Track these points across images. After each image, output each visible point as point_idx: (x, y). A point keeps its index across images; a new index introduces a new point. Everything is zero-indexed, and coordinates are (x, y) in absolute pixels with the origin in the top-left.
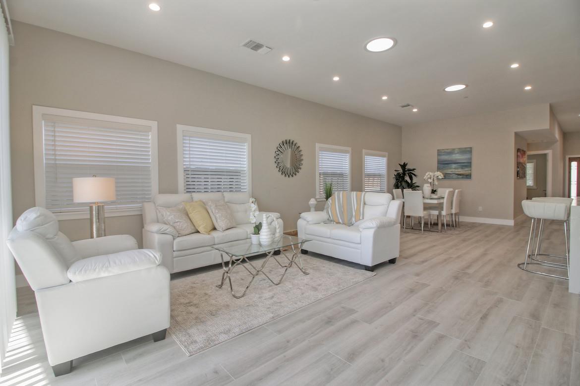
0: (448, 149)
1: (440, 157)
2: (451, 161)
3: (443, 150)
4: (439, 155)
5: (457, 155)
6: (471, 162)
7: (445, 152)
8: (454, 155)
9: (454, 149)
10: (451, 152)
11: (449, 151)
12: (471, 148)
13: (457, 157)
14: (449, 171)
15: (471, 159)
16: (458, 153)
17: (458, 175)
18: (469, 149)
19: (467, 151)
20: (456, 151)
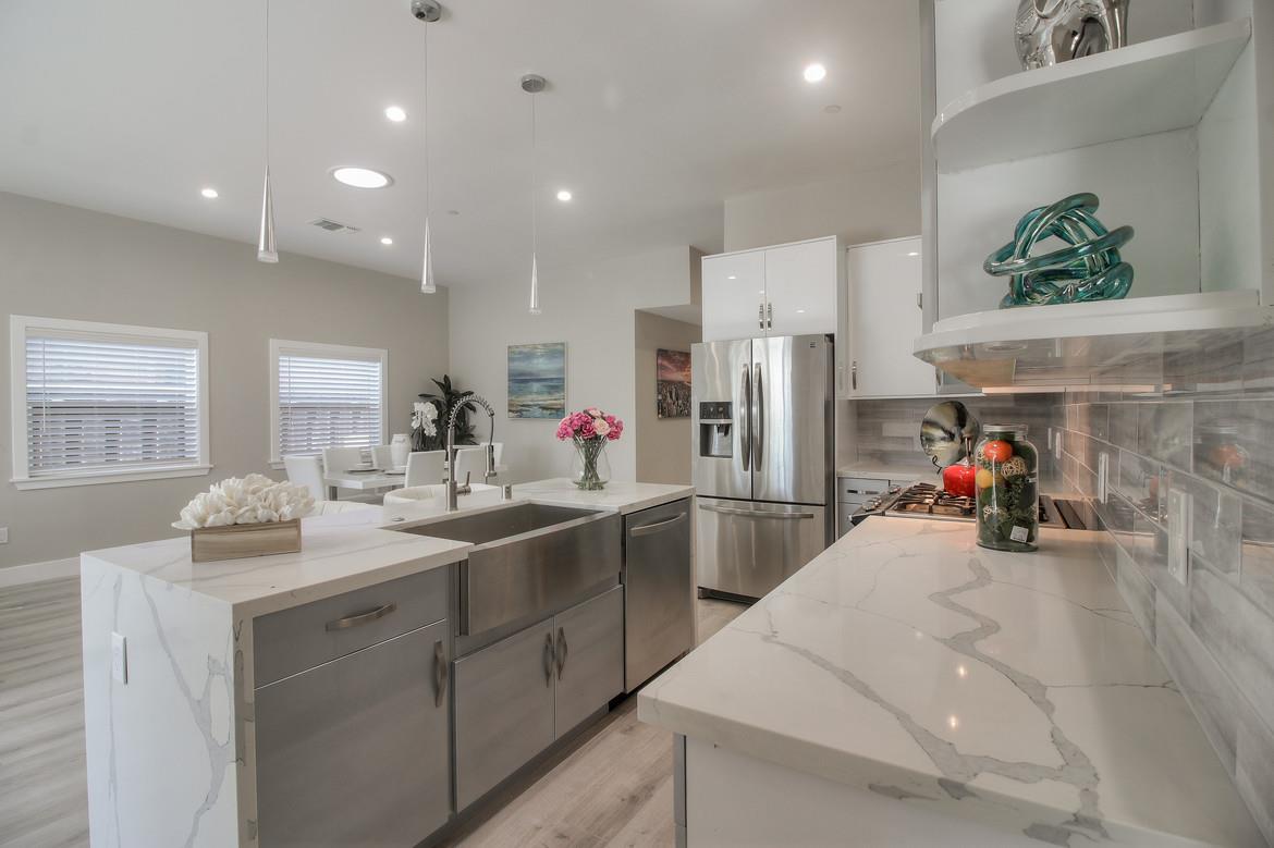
0: (525, 347)
1: (511, 365)
2: (531, 374)
3: (517, 347)
4: (511, 359)
5: (541, 360)
6: (563, 379)
7: (520, 353)
8: (535, 361)
9: (535, 347)
10: (531, 355)
11: (525, 350)
12: (563, 344)
13: (539, 365)
14: (528, 399)
15: (562, 370)
16: (542, 356)
17: (544, 408)
18: (559, 347)
19: (557, 351)
20: (539, 352)
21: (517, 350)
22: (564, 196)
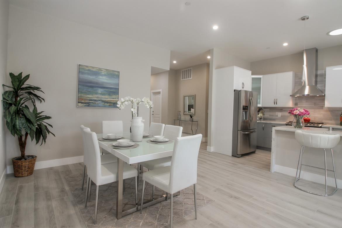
0: (93, 67)
1: (81, 76)
2: (97, 83)
3: (87, 67)
4: (80, 72)
5: (104, 77)
7: (89, 70)
8: (101, 77)
9: (100, 69)
10: (97, 73)
11: (94, 70)
12: (119, 72)
13: (103, 79)
15: (118, 85)
16: (105, 75)
18: (117, 73)
19: (115, 75)
20: (103, 73)
21: (87, 68)
22: (215, 27)
